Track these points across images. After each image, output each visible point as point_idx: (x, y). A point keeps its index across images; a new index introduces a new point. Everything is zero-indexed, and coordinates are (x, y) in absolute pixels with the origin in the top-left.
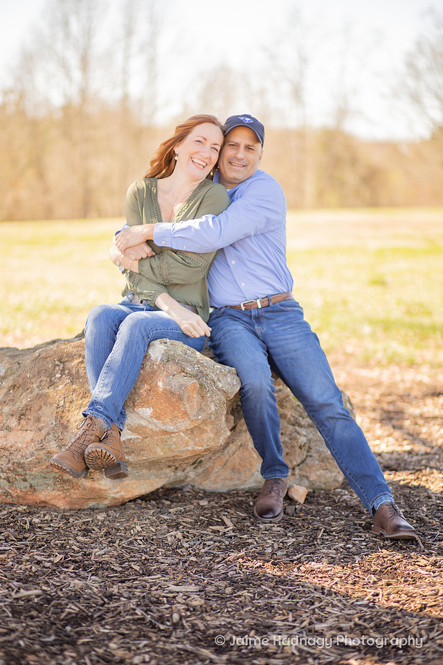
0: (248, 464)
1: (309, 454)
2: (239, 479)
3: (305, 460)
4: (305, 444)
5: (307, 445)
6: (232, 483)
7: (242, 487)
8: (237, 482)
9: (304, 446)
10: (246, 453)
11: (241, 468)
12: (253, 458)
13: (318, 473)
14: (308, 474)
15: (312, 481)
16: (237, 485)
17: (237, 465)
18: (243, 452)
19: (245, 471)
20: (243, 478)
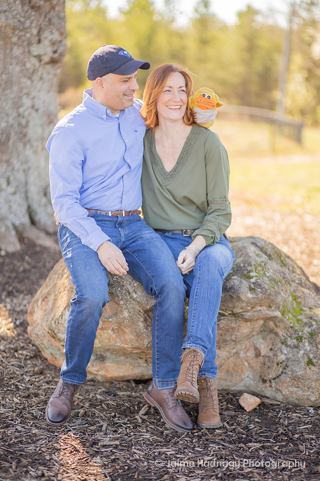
0: (240, 370)
1: (285, 371)
2: (231, 382)
3: (280, 375)
4: (283, 361)
5: (284, 363)
6: (225, 383)
7: (233, 389)
8: (229, 384)
9: (281, 363)
10: (239, 361)
11: (234, 373)
12: (245, 365)
13: (291, 389)
14: (281, 388)
15: (284, 395)
16: (229, 386)
17: (231, 369)
18: (236, 359)
19: (236, 376)
20: (234, 381)
